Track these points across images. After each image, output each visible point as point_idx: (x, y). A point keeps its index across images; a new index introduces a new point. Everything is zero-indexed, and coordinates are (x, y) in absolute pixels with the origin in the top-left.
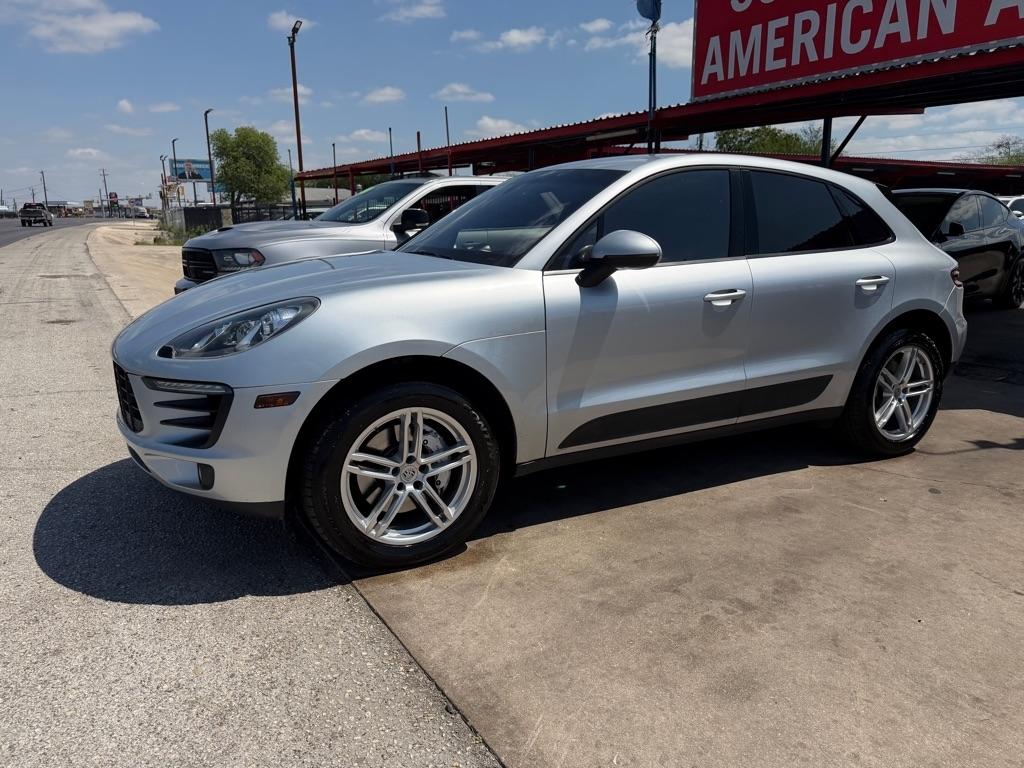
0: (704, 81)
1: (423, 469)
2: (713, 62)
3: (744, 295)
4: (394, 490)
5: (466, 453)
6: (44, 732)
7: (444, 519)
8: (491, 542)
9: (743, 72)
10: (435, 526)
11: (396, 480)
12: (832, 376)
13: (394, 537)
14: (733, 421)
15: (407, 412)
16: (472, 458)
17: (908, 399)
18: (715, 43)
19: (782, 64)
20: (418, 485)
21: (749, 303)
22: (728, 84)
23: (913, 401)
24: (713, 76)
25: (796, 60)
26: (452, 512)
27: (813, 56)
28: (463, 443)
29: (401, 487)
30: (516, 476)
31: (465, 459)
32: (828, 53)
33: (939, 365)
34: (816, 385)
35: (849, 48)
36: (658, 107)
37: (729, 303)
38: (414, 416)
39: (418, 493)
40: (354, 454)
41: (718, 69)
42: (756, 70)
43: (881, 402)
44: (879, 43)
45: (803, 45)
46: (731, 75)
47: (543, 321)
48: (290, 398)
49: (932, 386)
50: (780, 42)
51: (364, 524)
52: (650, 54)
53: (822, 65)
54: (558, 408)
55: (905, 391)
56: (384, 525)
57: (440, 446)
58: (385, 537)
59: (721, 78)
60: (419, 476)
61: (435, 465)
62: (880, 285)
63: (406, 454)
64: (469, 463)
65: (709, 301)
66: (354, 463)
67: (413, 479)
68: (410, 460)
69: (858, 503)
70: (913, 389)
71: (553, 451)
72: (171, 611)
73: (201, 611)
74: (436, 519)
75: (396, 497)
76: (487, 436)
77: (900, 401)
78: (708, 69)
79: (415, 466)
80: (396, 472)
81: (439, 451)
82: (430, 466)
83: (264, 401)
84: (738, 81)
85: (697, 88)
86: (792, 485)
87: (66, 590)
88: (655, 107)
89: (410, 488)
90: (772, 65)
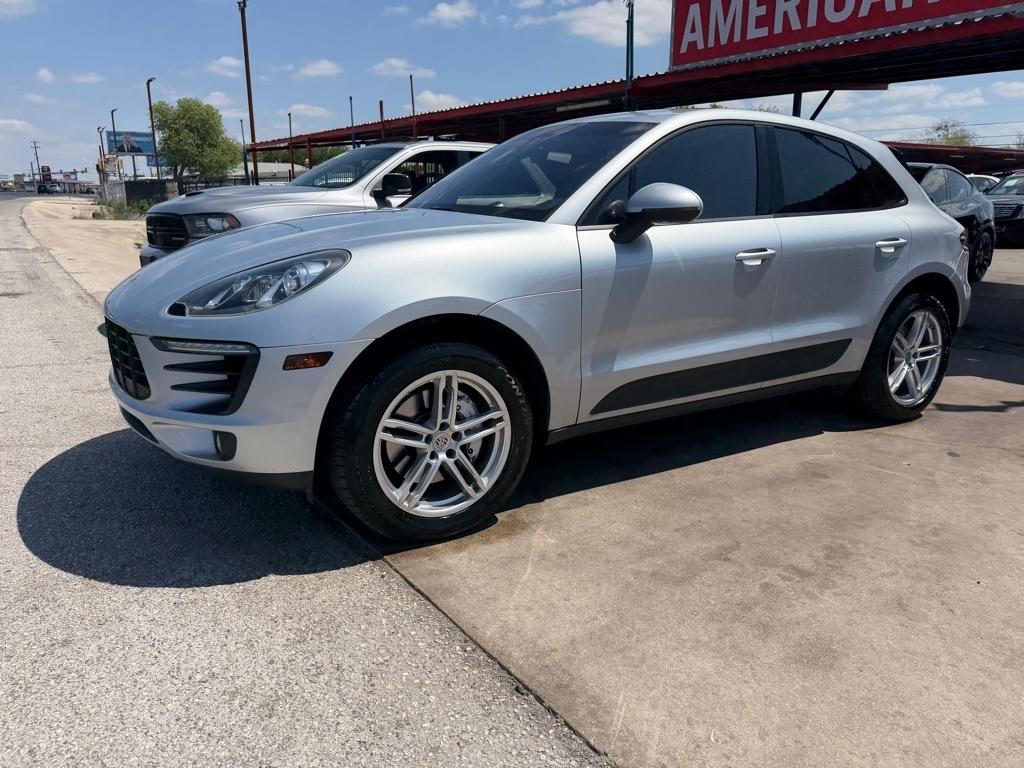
0: (684, 49)
1: (456, 436)
2: (693, 30)
3: (773, 255)
4: (427, 459)
5: (500, 419)
6: (67, 733)
7: (477, 489)
8: (523, 513)
9: (724, 40)
10: (467, 497)
11: (429, 449)
12: (851, 340)
13: (426, 509)
14: (758, 386)
15: (442, 375)
16: (506, 425)
17: (918, 363)
18: (695, 10)
19: (763, 32)
20: (450, 453)
21: (776, 263)
22: (708, 53)
23: (922, 366)
25: (778, 29)
26: (486, 482)
27: (796, 25)
28: (497, 408)
29: (434, 455)
30: (548, 444)
31: (499, 425)
32: (812, 21)
33: (947, 329)
34: (835, 348)
35: (833, 17)
36: (635, 76)
37: (759, 262)
38: (449, 379)
39: (450, 462)
40: (387, 421)
41: (698, 37)
42: (737, 38)
43: (893, 366)
44: (864, 12)
45: (786, 13)
46: (711, 44)
47: (579, 279)
48: (322, 358)
49: (940, 350)
50: (762, 10)
51: (398, 495)
52: (628, 21)
53: (806, 33)
54: (593, 372)
55: (915, 356)
56: (417, 496)
57: (473, 412)
58: (418, 509)
59: (701, 46)
60: (451, 444)
61: (469, 432)
62: (898, 247)
63: (440, 420)
64: (502, 431)
65: (740, 261)
66: (386, 430)
67: (446, 447)
68: (444, 426)
69: (883, 467)
70: (923, 354)
71: (585, 417)
72: (188, 594)
73: (221, 593)
74: (469, 489)
75: (428, 466)
76: (522, 401)
77: (910, 365)
78: (688, 37)
79: (448, 433)
80: (429, 439)
81: (471, 417)
82: (463, 433)
83: (293, 363)
84: (719, 49)
85: (676, 57)
86: (813, 451)
87: (65, 575)
88: (632, 77)
89: (442, 456)
90: (754, 33)
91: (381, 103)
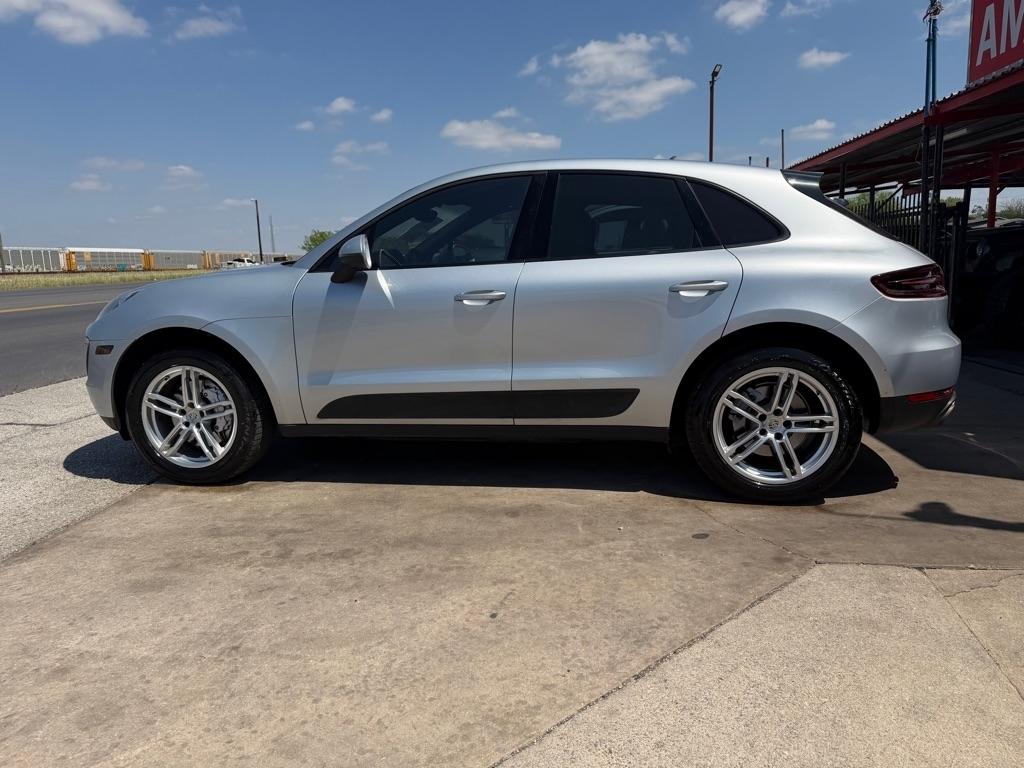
0: (979, 62)
1: (201, 413)
2: (988, 37)
3: (503, 296)
4: (182, 425)
5: (228, 407)
7: (214, 455)
9: (1014, 43)
10: (207, 459)
11: (184, 418)
13: (182, 460)
14: (509, 421)
15: (184, 369)
16: (234, 412)
18: (990, 10)
22: (1001, 60)
24: (987, 53)
26: (221, 451)
30: (282, 434)
31: (229, 413)
34: (622, 398)
38: (188, 373)
40: (148, 393)
41: (992, 44)
46: (1003, 50)
48: (110, 348)
49: (836, 424)
51: (158, 442)
52: (928, 40)
54: (309, 383)
56: (173, 449)
58: (173, 458)
59: (993, 55)
60: (199, 418)
61: (210, 412)
62: (713, 291)
63: (187, 400)
64: (233, 415)
65: (460, 301)
66: (150, 400)
68: (191, 405)
70: (802, 424)
71: (313, 420)
74: (209, 454)
78: (984, 46)
80: (181, 412)
82: (205, 412)
83: (99, 350)
84: (1012, 53)
85: (973, 71)
88: (933, 102)
89: (191, 426)
91: (768, 159)
